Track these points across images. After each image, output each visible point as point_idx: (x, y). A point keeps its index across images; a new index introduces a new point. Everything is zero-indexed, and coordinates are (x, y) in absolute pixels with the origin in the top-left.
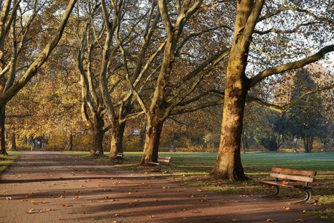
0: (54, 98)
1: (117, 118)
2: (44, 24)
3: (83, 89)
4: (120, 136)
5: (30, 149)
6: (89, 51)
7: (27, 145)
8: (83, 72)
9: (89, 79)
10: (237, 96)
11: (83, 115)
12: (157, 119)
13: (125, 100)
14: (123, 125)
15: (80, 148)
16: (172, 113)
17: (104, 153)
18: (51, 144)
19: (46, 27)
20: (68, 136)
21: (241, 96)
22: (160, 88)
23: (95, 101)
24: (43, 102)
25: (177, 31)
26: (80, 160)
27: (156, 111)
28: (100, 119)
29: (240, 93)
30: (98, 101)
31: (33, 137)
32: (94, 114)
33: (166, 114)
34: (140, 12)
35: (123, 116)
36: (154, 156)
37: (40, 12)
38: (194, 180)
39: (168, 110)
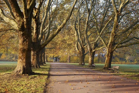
0: (64, 41)
1: (92, 49)
2: (60, 11)
3: (76, 37)
6: (79, 21)
8: (76, 30)
9: (79, 33)
11: (76, 48)
12: (111, 50)
13: (95, 42)
14: (94, 52)
15: (73, 61)
16: (118, 47)
17: (85, 64)
18: (61, 60)
19: (61, 12)
20: (68, 56)
22: (112, 37)
24: (59, 42)
27: (111, 46)
28: (83, 49)
30: (82, 42)
31: (54, 57)
32: (80, 47)
33: (115, 48)
35: (94, 49)
36: (110, 66)
39: (116, 45)
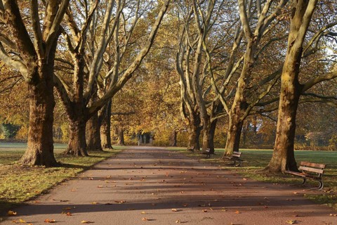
1: (209, 117)
4: (211, 133)
5: (137, 145)
7: (135, 141)
10: (290, 100)
11: (182, 114)
12: (238, 118)
14: (215, 122)
18: (157, 140)
21: (293, 100)
22: (240, 90)
27: (237, 111)
29: (292, 97)
31: (141, 133)
32: (190, 112)
33: (246, 114)
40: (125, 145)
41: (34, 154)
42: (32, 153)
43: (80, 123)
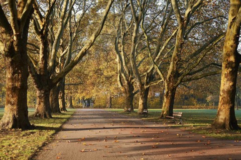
0: (98, 72)
1: (143, 85)
2: (91, 20)
3: (118, 64)
4: (145, 97)
5: (82, 107)
6: (122, 37)
7: (80, 105)
8: (118, 52)
9: (123, 57)
10: (232, 68)
11: (119, 84)
12: (172, 85)
13: (148, 71)
14: (148, 89)
15: (117, 106)
16: (183, 80)
17: (134, 110)
18: (97, 104)
19: (92, 21)
20: (108, 97)
21: (235, 67)
22: (174, 63)
23: (127, 73)
24: (91, 74)
25: (185, 21)
26: (117, 115)
27: (171, 79)
28: (130, 85)
29: (234, 65)
30: (129, 73)
31: (84, 99)
32: (126, 82)
33: (179, 81)
34: (158, 8)
35: (147, 84)
36: (170, 112)
37: (87, 11)
38: (200, 129)
39: (180, 78)
40: (73, 108)
41: (11, 119)
42: (9, 117)
43: (46, 91)
